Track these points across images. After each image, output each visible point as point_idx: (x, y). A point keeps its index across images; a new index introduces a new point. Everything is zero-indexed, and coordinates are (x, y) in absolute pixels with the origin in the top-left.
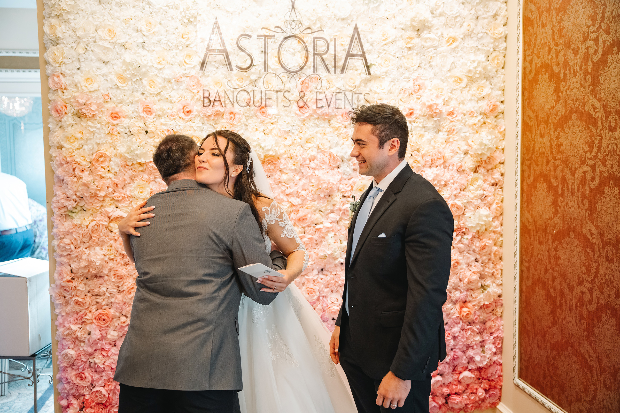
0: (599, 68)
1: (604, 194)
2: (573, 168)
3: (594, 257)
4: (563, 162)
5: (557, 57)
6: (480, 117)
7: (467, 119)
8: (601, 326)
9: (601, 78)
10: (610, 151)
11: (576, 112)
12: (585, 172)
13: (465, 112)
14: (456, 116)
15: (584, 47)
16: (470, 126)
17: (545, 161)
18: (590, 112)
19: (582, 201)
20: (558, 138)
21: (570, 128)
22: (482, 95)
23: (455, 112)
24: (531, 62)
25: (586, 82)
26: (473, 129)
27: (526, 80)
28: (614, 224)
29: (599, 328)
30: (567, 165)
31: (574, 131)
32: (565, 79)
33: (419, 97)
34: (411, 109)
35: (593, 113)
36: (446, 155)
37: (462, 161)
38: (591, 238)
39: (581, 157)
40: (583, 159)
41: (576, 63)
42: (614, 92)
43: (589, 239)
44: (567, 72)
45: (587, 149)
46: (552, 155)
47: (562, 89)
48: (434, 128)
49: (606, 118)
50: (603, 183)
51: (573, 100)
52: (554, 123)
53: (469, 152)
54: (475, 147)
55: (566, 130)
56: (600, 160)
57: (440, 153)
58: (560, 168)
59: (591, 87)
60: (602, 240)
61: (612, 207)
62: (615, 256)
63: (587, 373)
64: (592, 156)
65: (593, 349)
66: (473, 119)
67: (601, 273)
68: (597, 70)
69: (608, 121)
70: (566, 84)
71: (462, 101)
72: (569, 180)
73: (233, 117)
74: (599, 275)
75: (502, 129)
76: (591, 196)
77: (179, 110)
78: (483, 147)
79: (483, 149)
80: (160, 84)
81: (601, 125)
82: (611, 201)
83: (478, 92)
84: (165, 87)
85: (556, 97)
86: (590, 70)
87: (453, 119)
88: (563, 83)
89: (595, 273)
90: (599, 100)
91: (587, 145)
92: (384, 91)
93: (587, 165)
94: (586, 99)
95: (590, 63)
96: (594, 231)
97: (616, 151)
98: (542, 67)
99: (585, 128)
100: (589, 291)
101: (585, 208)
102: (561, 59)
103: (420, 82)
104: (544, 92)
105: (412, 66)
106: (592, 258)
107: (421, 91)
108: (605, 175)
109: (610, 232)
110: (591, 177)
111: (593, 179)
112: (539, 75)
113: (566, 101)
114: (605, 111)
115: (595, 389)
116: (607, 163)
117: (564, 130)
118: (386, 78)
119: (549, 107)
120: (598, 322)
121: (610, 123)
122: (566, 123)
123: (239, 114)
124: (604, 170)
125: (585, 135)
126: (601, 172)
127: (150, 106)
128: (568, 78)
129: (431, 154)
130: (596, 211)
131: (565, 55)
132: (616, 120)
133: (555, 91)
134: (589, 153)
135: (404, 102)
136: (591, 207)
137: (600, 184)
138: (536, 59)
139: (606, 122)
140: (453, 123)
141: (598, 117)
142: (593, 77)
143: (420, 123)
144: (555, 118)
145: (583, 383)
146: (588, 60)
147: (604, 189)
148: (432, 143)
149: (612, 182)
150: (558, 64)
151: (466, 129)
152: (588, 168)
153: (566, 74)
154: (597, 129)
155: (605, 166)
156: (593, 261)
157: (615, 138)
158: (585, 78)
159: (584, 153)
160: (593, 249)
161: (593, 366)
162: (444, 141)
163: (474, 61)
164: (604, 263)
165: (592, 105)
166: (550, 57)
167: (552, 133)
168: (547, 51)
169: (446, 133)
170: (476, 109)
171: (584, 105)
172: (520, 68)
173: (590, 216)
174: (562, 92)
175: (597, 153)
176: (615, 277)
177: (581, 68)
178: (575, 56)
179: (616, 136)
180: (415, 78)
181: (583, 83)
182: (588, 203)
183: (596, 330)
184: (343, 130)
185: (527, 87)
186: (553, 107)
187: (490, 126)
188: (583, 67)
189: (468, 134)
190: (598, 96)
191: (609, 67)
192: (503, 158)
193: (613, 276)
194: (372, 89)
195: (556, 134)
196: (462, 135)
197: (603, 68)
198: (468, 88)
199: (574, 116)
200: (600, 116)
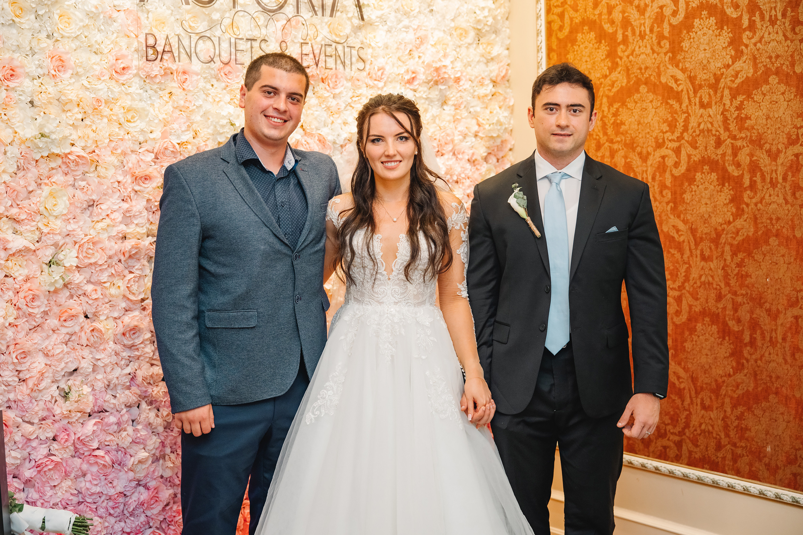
0: (681, 32)
1: (695, 181)
2: (644, 151)
3: (682, 258)
4: (626, 145)
5: (610, 13)
6: (491, 86)
7: (476, 88)
8: (695, 338)
9: (685, 45)
10: (702, 131)
11: (646, 84)
12: (663, 157)
13: (473, 78)
14: (464, 84)
15: (655, 5)
16: (479, 98)
17: (593, 145)
18: (670, 84)
19: (661, 192)
20: (615, 115)
21: (636, 103)
22: (492, 56)
23: (462, 78)
24: (561, 16)
25: (661, 47)
26: (483, 102)
27: (554, 39)
28: (712, 215)
29: (692, 341)
30: (634, 149)
31: (644, 107)
32: (625, 41)
33: (421, 55)
34: (413, 73)
35: (674, 86)
36: (456, 138)
37: (472, 147)
38: (676, 236)
39: (656, 138)
40: (661, 141)
41: (644, 24)
42: (705, 62)
43: (673, 237)
44: (629, 33)
45: (665, 127)
46: (606, 138)
47: (620, 53)
48: (438, 100)
49: (695, 92)
50: (693, 168)
51: (640, 69)
52: (608, 97)
53: (480, 134)
54: (487, 127)
55: (631, 105)
56: (687, 142)
57: (448, 135)
58: (621, 153)
59: (670, 54)
60: (694, 236)
61: (708, 196)
62: (715, 252)
63: (674, 400)
64: (674, 137)
65: (684, 368)
66: (485, 88)
67: (694, 274)
68: (678, 35)
69: (698, 95)
70: (627, 47)
71: (468, 62)
72: (637, 167)
73: (188, 80)
74: (691, 278)
75: (511, 104)
76: (675, 186)
77: (111, 66)
78: (499, 127)
79: (499, 130)
80: (82, 21)
81: (687, 100)
82: (706, 189)
83: (488, 50)
84: (87, 25)
85: (610, 64)
86: (666, 34)
87: (461, 88)
88: (622, 46)
89: (685, 276)
90: (684, 70)
91: (665, 124)
92: (379, 45)
93: (667, 148)
94: (662, 69)
95: (666, 25)
96: (681, 226)
97: (711, 130)
98: (583, 22)
99: (662, 103)
100: (676, 300)
101: (666, 200)
102: (617, 15)
103: (420, 33)
104: (589, 56)
105: (412, 11)
106: (680, 259)
107: (423, 48)
108: (696, 159)
109: (706, 225)
110: (673, 163)
111: (677, 165)
112: (577, 32)
113: (628, 70)
114: (693, 83)
115: (688, 415)
116: (698, 145)
117: (626, 106)
118: (380, 26)
119: (598, 75)
120: (691, 334)
121: (701, 98)
122: (630, 97)
123: (197, 74)
124: (694, 153)
125: (663, 112)
126: (689, 156)
127: (64, 57)
128: (631, 40)
129: (437, 137)
130: (684, 202)
131: (623, 12)
132: (709, 95)
133: (608, 56)
134: (669, 134)
135: (403, 62)
136: (676, 198)
137: (688, 170)
138: (572, 13)
139: (695, 96)
140: (460, 93)
141: (682, 91)
142: (672, 43)
143: (425, 92)
144: (610, 90)
145: (669, 412)
146: (663, 21)
147: (695, 176)
148: (437, 121)
149: (706, 167)
150: (612, 22)
151: (475, 102)
152: (670, 152)
153: (627, 36)
154: (681, 104)
155: (696, 148)
156: (681, 263)
157: (710, 116)
158: (659, 43)
159: (661, 134)
160: (680, 248)
161: (684, 389)
162: (452, 118)
163: (483, 8)
164: (697, 263)
165: (672, 76)
166: (597, 12)
167: (606, 109)
168: (591, 4)
169: (453, 108)
170: (486, 74)
171: (659, 75)
172: (542, 22)
173: (674, 209)
174: (621, 58)
175: (682, 133)
176: (715, 277)
177: (651, 31)
178: (640, 15)
179: (711, 113)
180: (416, 27)
181: (656, 48)
182: (669, 194)
183: (688, 345)
184: (333, 103)
185: (554, 47)
186: (606, 77)
187: (501, 98)
188: (656, 29)
189: (478, 109)
190: (680, 65)
191: (696, 33)
192: (513, 143)
193: (712, 277)
194: (365, 41)
195: (613, 110)
196: (472, 110)
197: (688, 32)
198: (475, 45)
199: (643, 89)
200: (685, 90)
